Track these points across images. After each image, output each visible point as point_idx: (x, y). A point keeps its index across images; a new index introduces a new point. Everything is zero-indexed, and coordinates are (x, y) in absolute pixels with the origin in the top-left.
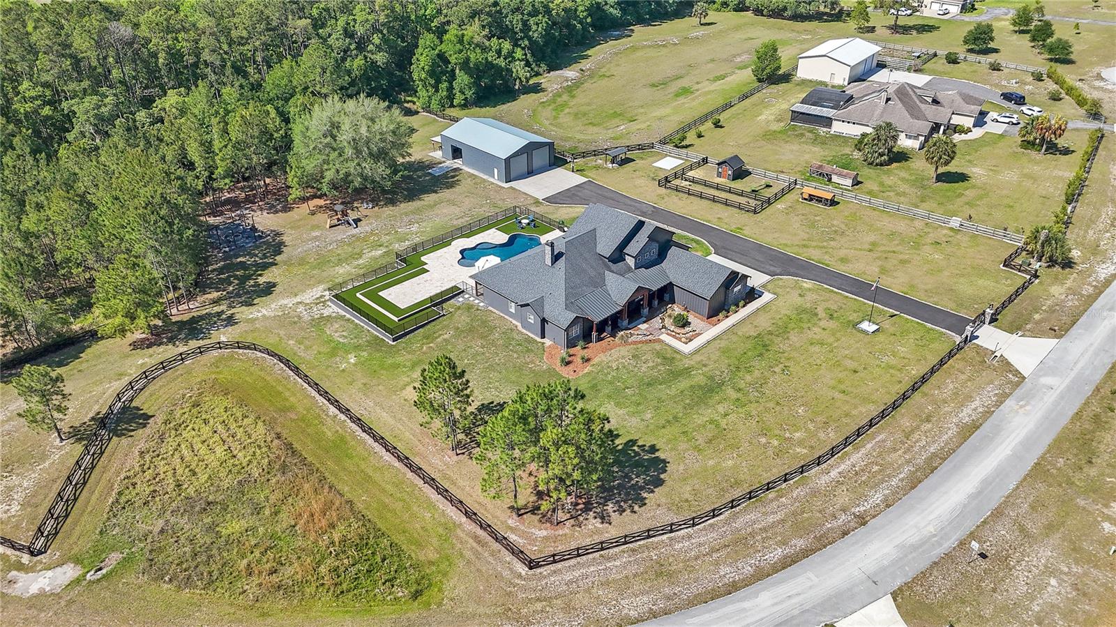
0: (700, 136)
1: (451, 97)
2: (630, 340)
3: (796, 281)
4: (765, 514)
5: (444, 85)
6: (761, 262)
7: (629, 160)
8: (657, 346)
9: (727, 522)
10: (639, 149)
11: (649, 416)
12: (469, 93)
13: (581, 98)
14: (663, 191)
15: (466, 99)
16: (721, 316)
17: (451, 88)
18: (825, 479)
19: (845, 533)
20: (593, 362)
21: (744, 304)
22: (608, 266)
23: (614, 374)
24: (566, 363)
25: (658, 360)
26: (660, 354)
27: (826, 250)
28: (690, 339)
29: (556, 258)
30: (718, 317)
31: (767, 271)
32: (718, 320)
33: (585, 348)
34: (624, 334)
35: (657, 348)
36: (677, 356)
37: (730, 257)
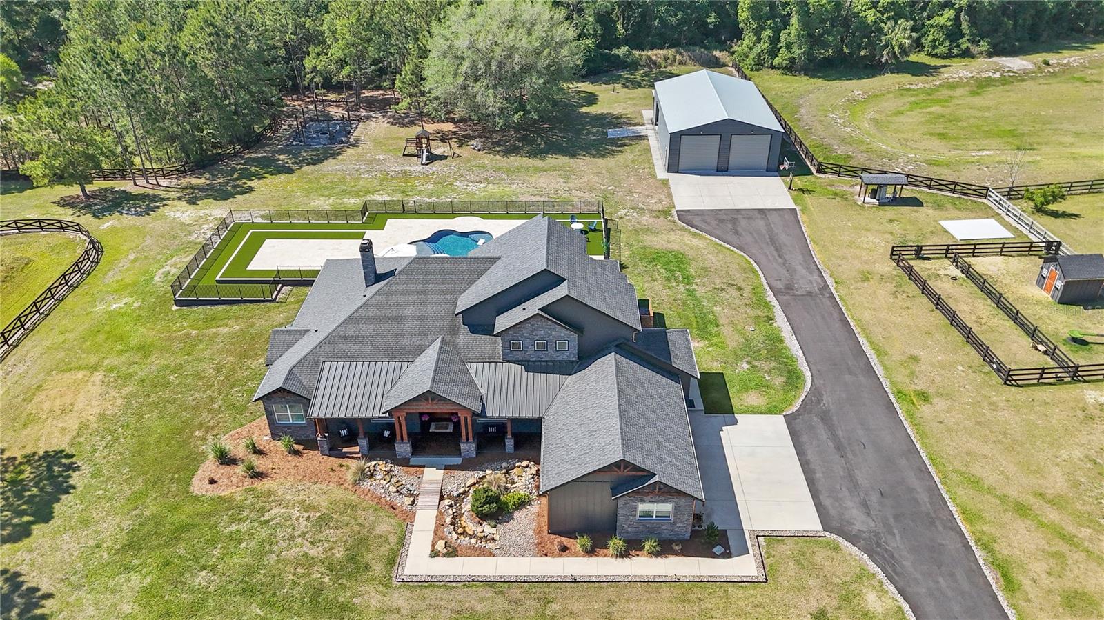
1: (773, 52)
2: (366, 484)
3: (863, 575)
5: (766, 34)
6: (854, 485)
7: (915, 202)
8: (385, 526)
10: (954, 191)
12: (797, 51)
13: (990, 97)
14: (889, 267)
15: (792, 60)
16: (576, 544)
17: (775, 40)
20: (260, 485)
21: (665, 548)
22: (454, 331)
23: (244, 527)
24: (225, 459)
25: (339, 554)
26: (360, 544)
27: (1064, 548)
28: (452, 552)
29: (379, 278)
30: (566, 541)
31: (832, 512)
32: (564, 549)
33: (296, 453)
34: (383, 466)
35: (381, 528)
36: (378, 568)
37: (804, 438)
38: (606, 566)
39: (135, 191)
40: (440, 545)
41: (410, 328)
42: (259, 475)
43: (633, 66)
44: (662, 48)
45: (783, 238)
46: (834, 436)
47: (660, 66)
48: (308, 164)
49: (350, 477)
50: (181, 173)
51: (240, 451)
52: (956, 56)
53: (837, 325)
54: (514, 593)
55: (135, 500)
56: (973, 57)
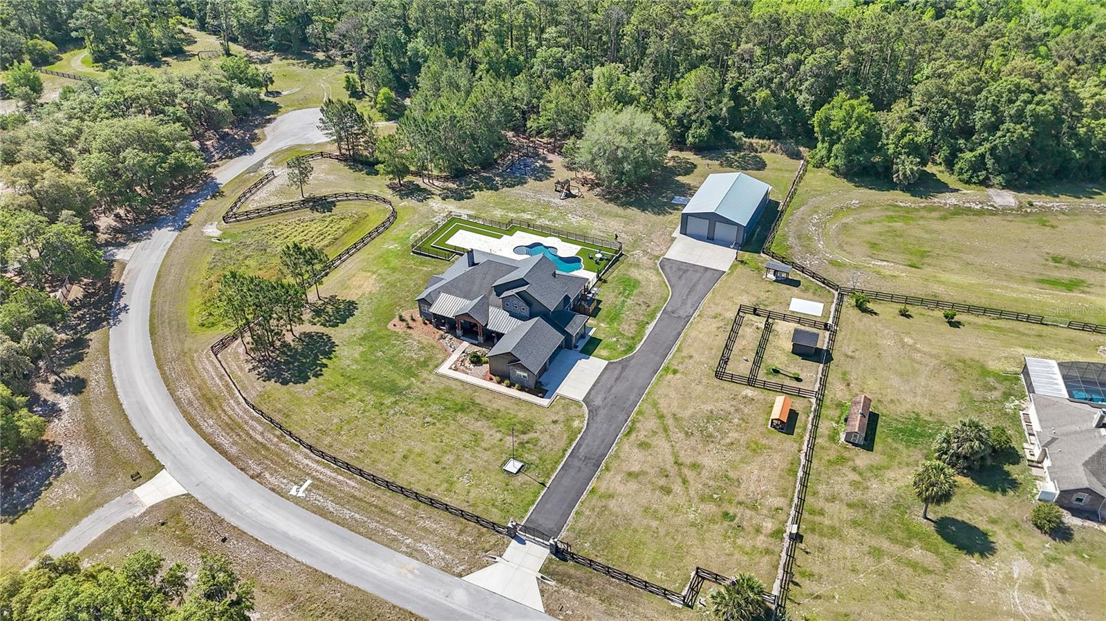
0: (904, 314)
2: (442, 340)
3: (580, 416)
4: (262, 433)
6: (608, 392)
9: (252, 418)
11: (354, 367)
12: (840, 162)
14: (731, 315)
15: (837, 167)
16: (496, 379)
18: (300, 457)
19: (242, 469)
20: (409, 331)
21: (522, 389)
22: (490, 293)
23: (398, 343)
24: (401, 319)
25: (422, 359)
26: (430, 358)
27: (660, 431)
28: (456, 370)
29: (474, 264)
30: (493, 377)
31: (591, 397)
32: (491, 379)
33: (426, 324)
34: (449, 336)
35: (439, 356)
36: (431, 367)
37: (607, 372)
38: (502, 389)
39: (423, 186)
40: (453, 367)
41: (475, 288)
42: (410, 328)
43: (738, 148)
44: (763, 139)
45: (700, 287)
46: (621, 373)
47: (756, 151)
48: (507, 186)
49: (437, 337)
50: (446, 179)
51: (408, 318)
52: (975, 183)
53: (675, 333)
54: (468, 386)
55: (370, 325)
56: (988, 186)
